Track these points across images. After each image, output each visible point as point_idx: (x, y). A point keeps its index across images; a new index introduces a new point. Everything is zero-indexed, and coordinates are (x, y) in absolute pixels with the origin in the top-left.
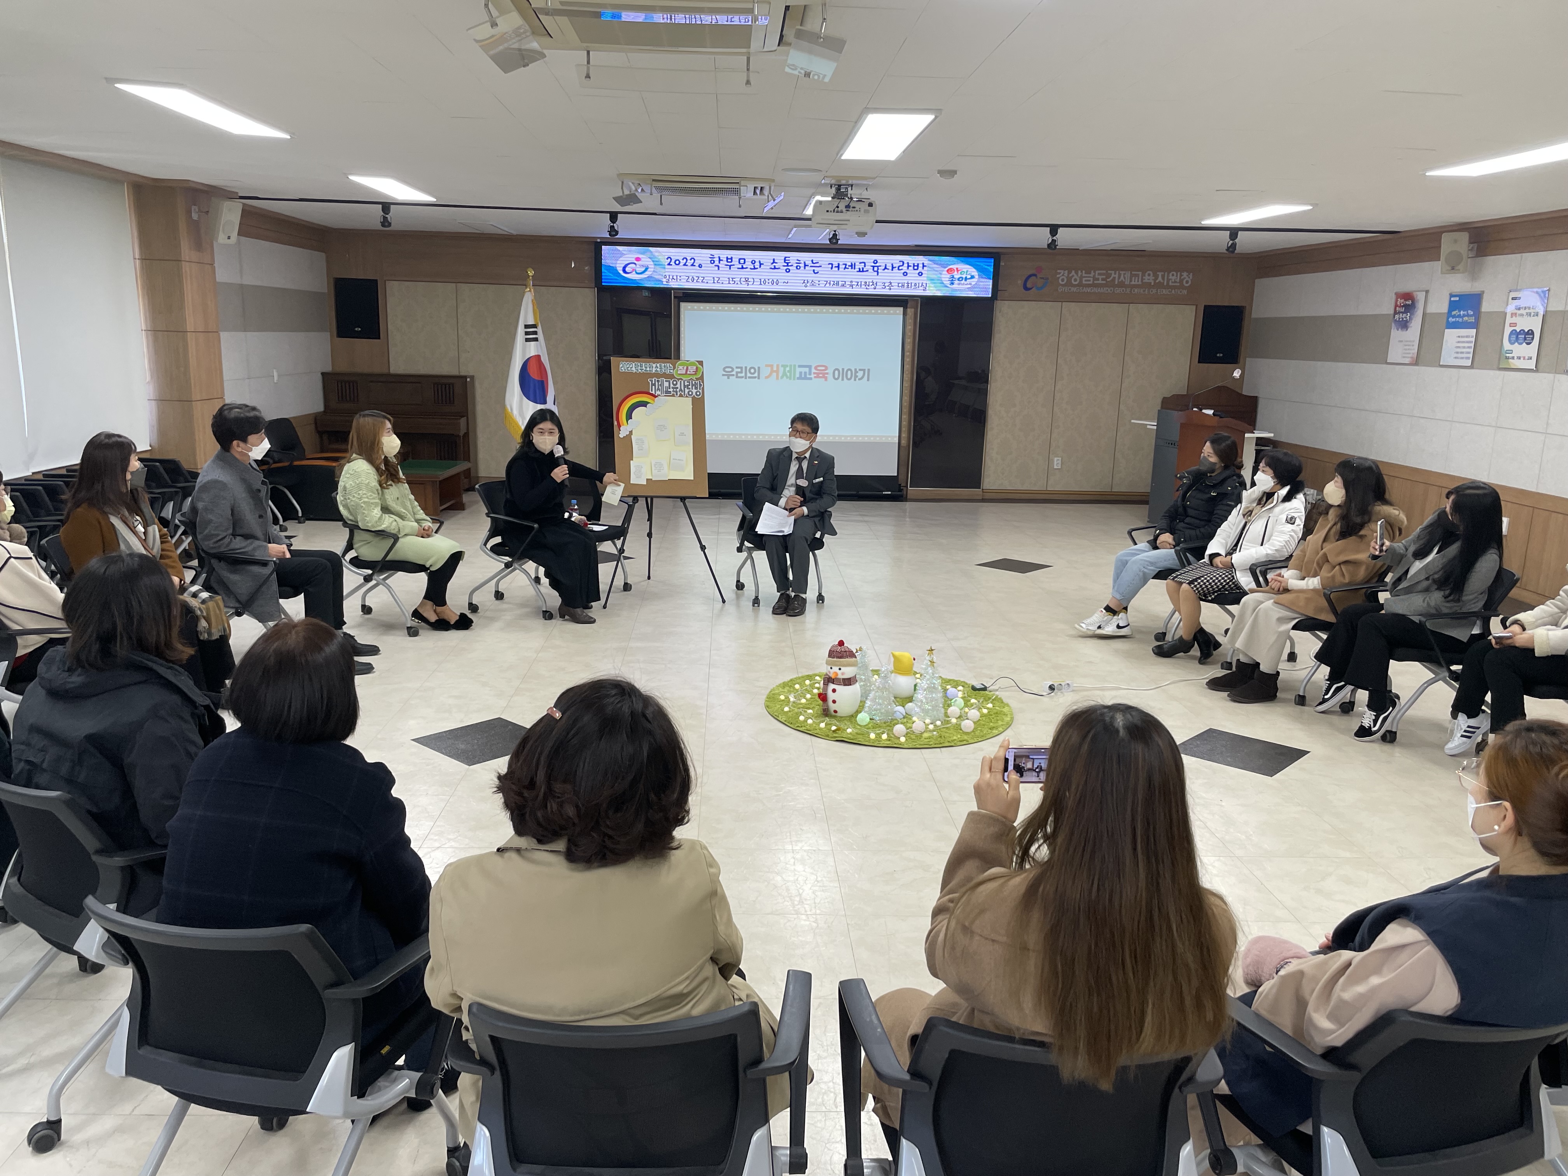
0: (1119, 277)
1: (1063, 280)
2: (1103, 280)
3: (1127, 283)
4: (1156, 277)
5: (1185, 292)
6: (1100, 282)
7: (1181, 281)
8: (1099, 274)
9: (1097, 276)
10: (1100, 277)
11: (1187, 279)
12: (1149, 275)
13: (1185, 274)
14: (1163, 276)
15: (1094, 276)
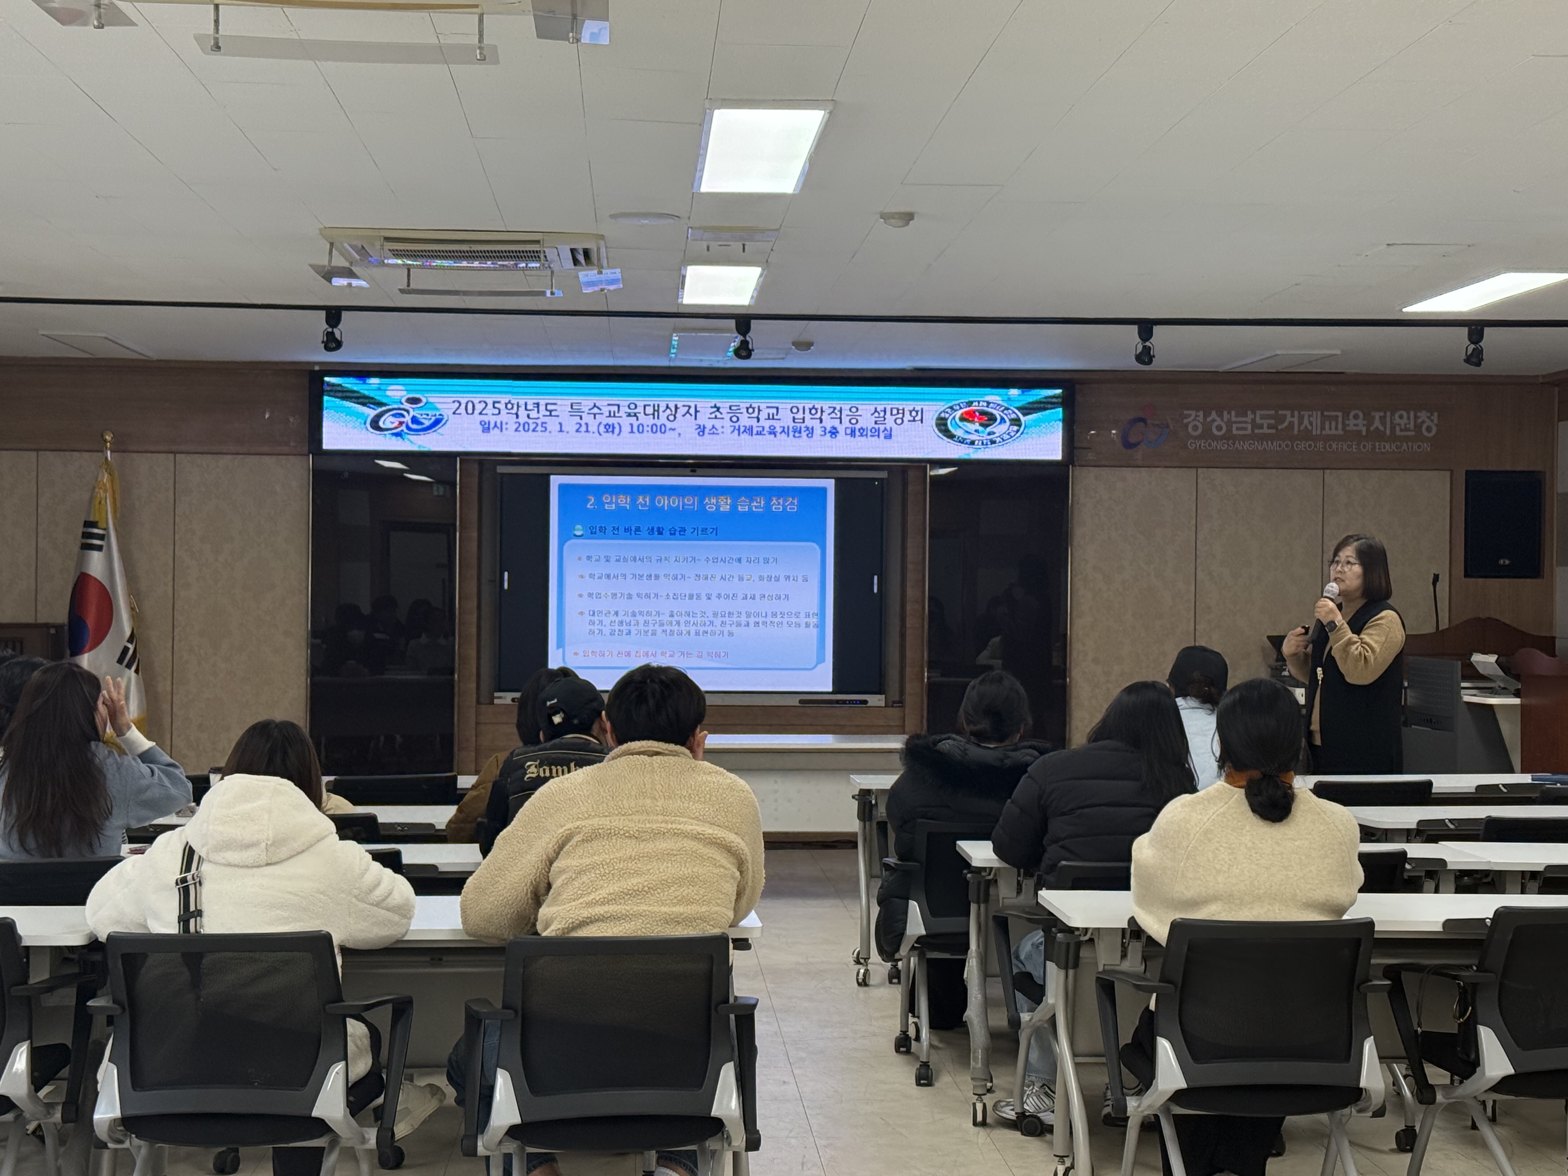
0: (1300, 423)
1: (1195, 428)
2: (1270, 427)
3: (1316, 432)
4: (1370, 421)
5: (1426, 447)
6: (1266, 430)
7: (1418, 427)
8: (1263, 417)
9: (1258, 421)
10: (1265, 423)
11: (1428, 423)
12: (1356, 416)
13: (1423, 415)
14: (1383, 419)
15: (1253, 420)
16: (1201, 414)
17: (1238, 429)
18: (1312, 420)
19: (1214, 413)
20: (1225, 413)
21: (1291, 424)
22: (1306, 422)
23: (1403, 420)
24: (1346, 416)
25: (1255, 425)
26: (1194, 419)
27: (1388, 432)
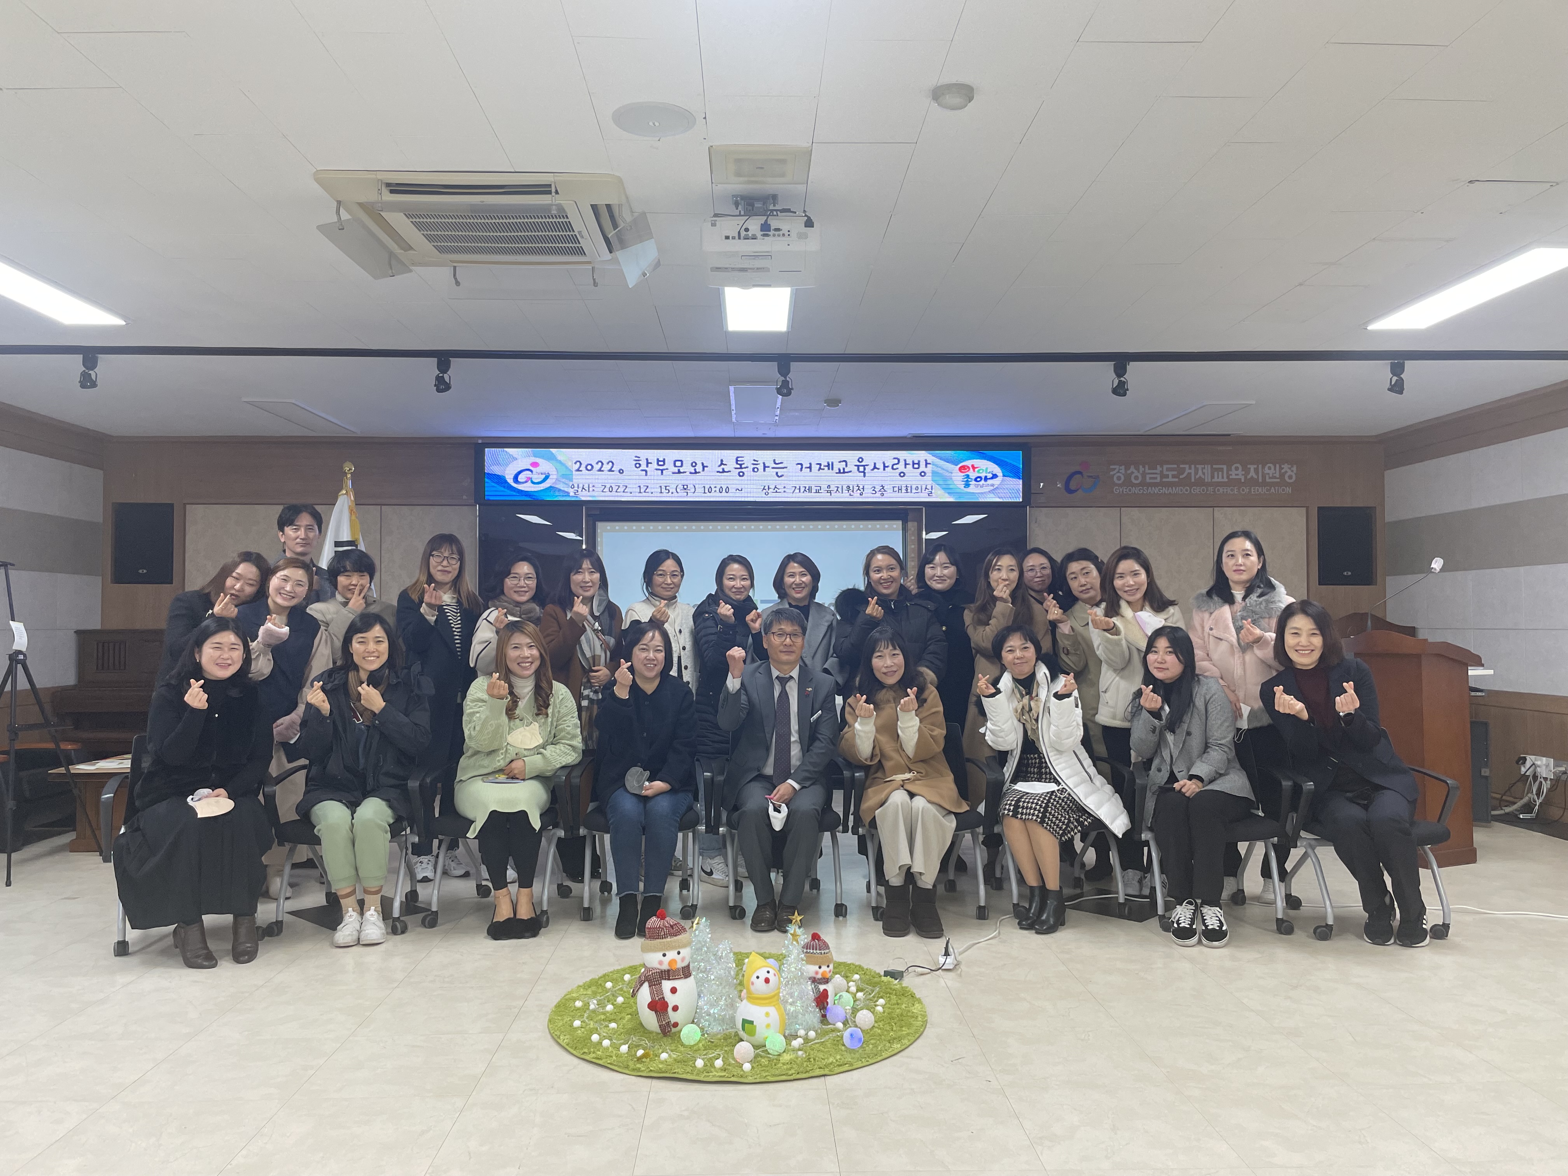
1: (1119, 478)
2: (1174, 476)
3: (1208, 479)
6: (1170, 479)
7: (1282, 476)
8: (1168, 469)
9: (1165, 473)
11: (1289, 473)
12: (1237, 469)
13: (1286, 467)
14: (1256, 471)
15: (1162, 472)
16: (1123, 467)
17: (1151, 478)
18: (1205, 472)
19: (1132, 467)
20: (1141, 467)
21: (1190, 474)
22: (1200, 473)
23: (1271, 471)
24: (1229, 469)
25: (1163, 476)
26: (1118, 473)
27: (1260, 480)
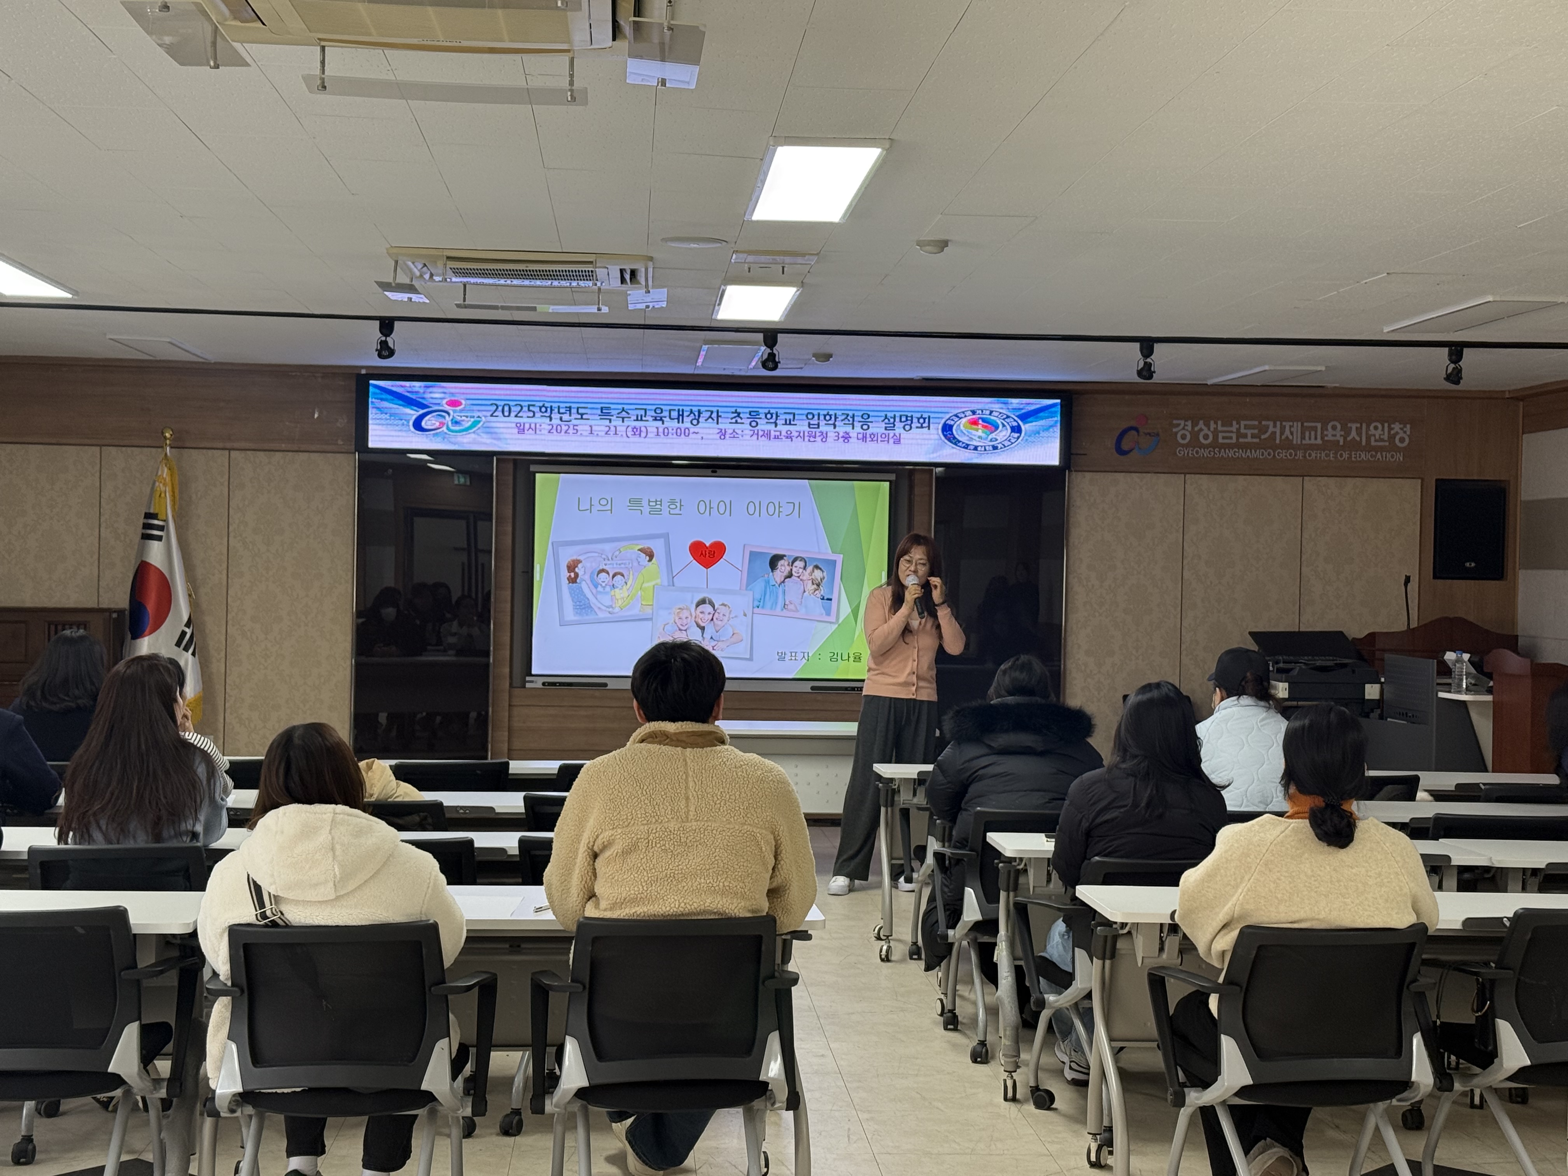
0: (1282, 433)
1: (1184, 437)
2: (1253, 436)
3: (1296, 440)
4: (1347, 431)
5: (1399, 456)
6: (1249, 439)
7: (1392, 438)
8: (1246, 427)
9: (1243, 431)
10: (1249, 432)
11: (1401, 434)
12: (1334, 428)
13: (1397, 427)
14: (1359, 430)
16: (1189, 423)
17: (1224, 438)
18: (1293, 431)
19: (1201, 423)
20: (1212, 423)
21: (1274, 433)
22: (1287, 432)
23: (1378, 431)
24: (1325, 427)
25: (1239, 435)
26: (1183, 430)
27: (1364, 442)
